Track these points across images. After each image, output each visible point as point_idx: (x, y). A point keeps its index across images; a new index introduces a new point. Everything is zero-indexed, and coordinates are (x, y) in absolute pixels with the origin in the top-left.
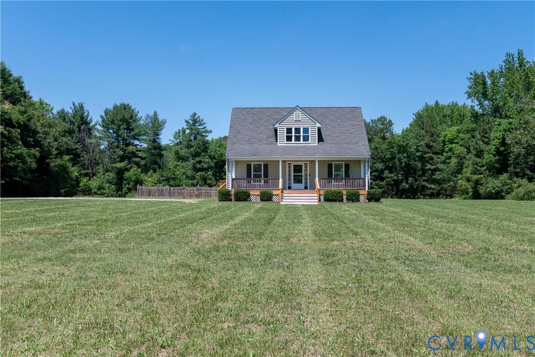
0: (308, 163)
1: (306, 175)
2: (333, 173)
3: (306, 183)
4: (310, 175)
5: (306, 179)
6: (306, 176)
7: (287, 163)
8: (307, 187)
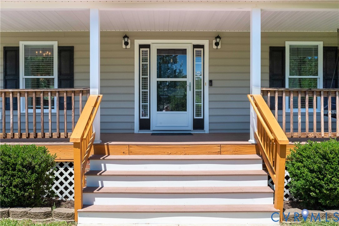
0: (206, 43)
1: (198, 84)
2: (287, 76)
3: (198, 110)
4: (211, 82)
5: (199, 95)
6: (198, 86)
7: (138, 42)
8: (202, 120)
